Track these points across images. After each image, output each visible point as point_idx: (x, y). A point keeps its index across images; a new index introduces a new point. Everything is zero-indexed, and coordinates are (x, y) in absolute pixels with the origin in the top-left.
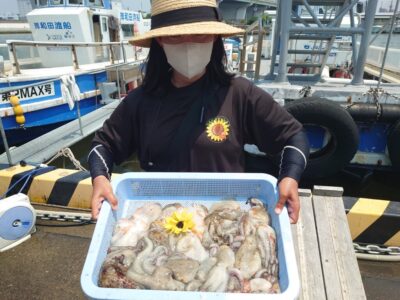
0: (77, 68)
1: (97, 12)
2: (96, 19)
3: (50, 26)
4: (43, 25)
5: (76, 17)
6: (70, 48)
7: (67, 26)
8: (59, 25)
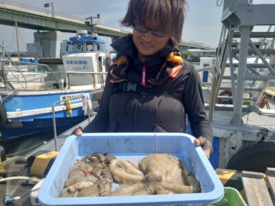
0: (94, 86)
1: (100, 55)
2: (100, 59)
3: (76, 63)
4: (71, 62)
5: (90, 58)
6: (91, 75)
7: (85, 63)
8: (80, 62)
